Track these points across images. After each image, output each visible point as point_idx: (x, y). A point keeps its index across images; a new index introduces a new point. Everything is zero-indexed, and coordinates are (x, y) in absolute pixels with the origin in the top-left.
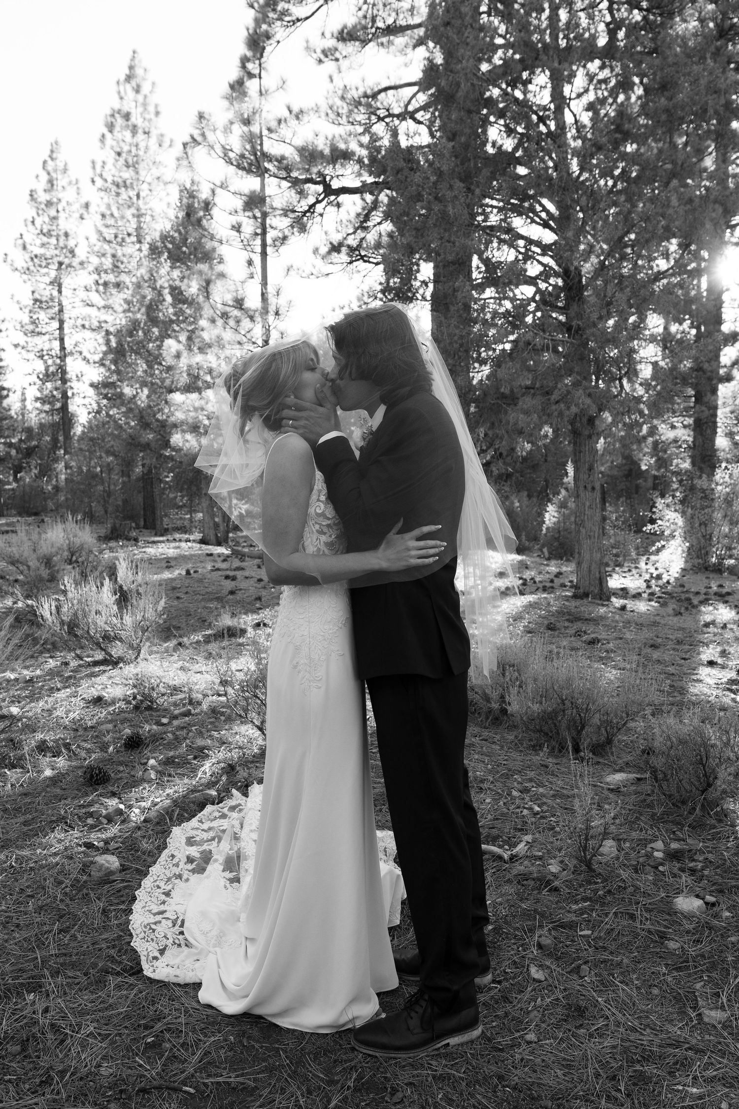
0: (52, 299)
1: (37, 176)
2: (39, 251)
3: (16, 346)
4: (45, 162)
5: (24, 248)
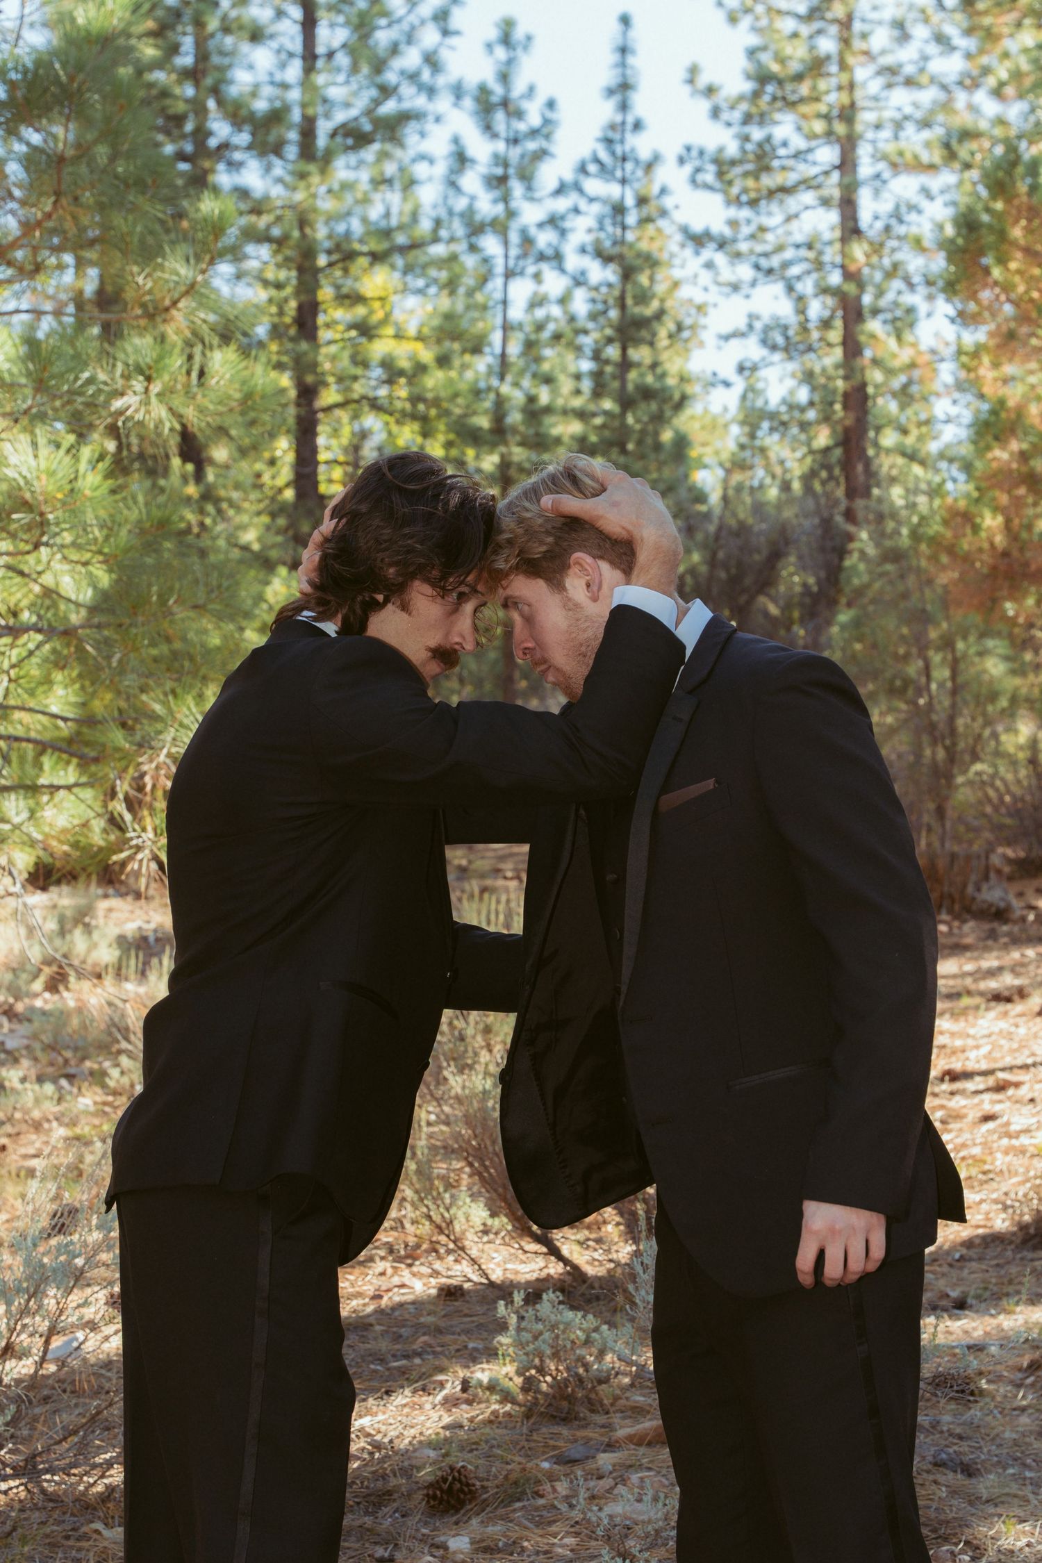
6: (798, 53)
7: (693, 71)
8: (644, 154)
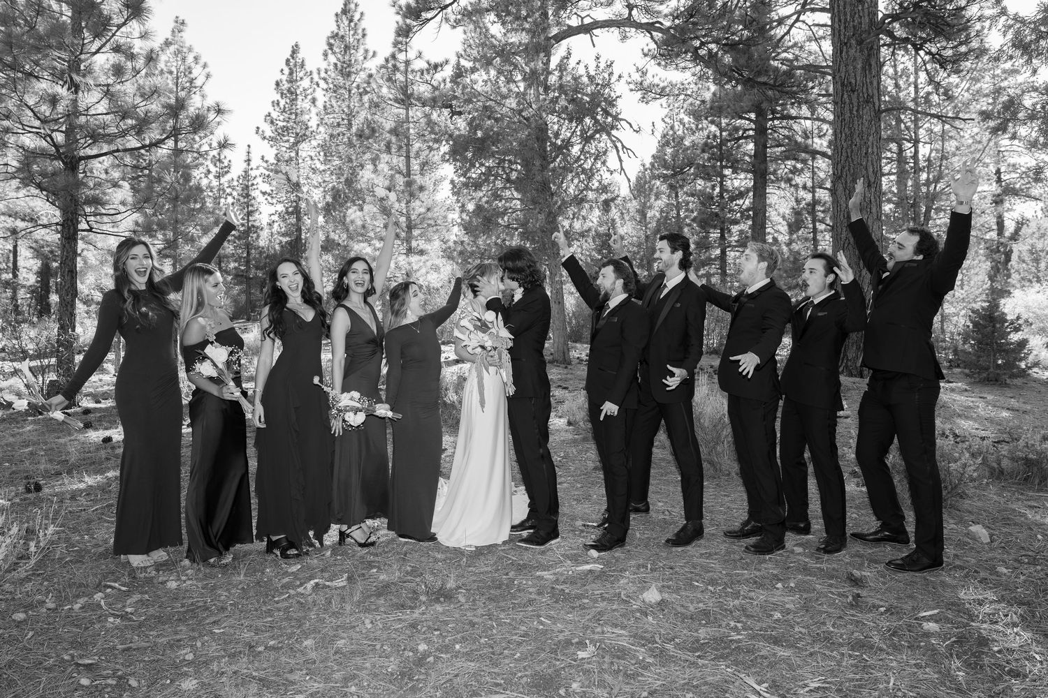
0: (291, 159)
1: (282, 70)
2: (281, 124)
3: (264, 193)
4: (288, 61)
5: (272, 122)
6: (286, 156)
7: (263, 158)
8: (254, 175)
